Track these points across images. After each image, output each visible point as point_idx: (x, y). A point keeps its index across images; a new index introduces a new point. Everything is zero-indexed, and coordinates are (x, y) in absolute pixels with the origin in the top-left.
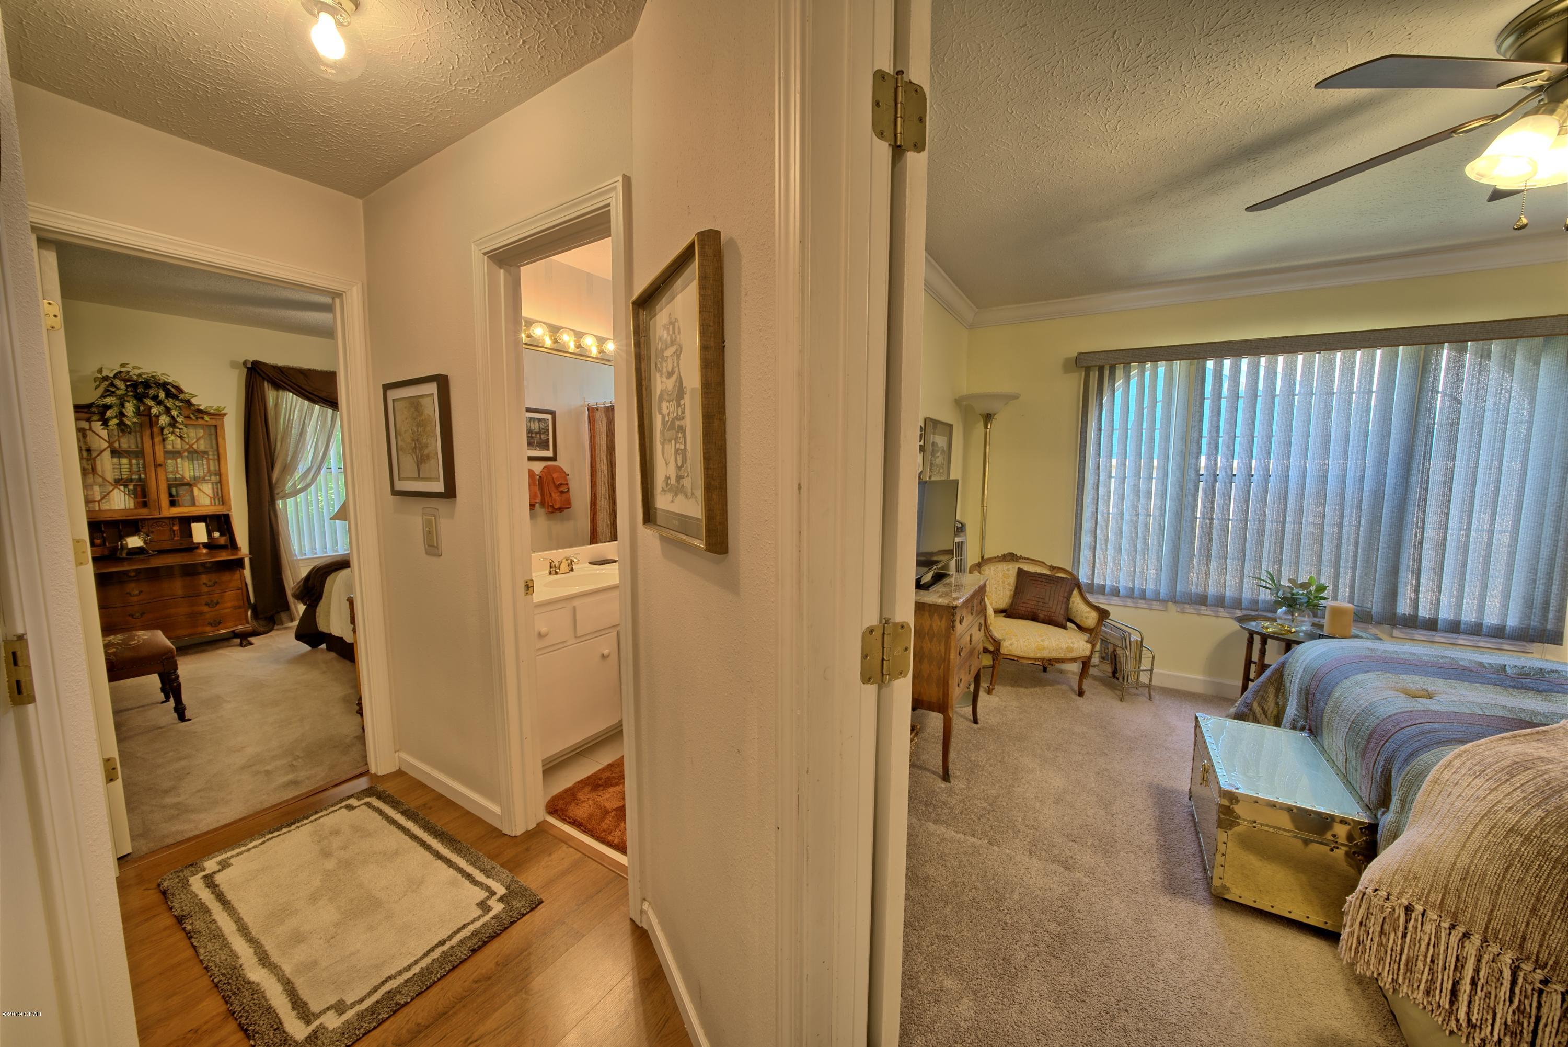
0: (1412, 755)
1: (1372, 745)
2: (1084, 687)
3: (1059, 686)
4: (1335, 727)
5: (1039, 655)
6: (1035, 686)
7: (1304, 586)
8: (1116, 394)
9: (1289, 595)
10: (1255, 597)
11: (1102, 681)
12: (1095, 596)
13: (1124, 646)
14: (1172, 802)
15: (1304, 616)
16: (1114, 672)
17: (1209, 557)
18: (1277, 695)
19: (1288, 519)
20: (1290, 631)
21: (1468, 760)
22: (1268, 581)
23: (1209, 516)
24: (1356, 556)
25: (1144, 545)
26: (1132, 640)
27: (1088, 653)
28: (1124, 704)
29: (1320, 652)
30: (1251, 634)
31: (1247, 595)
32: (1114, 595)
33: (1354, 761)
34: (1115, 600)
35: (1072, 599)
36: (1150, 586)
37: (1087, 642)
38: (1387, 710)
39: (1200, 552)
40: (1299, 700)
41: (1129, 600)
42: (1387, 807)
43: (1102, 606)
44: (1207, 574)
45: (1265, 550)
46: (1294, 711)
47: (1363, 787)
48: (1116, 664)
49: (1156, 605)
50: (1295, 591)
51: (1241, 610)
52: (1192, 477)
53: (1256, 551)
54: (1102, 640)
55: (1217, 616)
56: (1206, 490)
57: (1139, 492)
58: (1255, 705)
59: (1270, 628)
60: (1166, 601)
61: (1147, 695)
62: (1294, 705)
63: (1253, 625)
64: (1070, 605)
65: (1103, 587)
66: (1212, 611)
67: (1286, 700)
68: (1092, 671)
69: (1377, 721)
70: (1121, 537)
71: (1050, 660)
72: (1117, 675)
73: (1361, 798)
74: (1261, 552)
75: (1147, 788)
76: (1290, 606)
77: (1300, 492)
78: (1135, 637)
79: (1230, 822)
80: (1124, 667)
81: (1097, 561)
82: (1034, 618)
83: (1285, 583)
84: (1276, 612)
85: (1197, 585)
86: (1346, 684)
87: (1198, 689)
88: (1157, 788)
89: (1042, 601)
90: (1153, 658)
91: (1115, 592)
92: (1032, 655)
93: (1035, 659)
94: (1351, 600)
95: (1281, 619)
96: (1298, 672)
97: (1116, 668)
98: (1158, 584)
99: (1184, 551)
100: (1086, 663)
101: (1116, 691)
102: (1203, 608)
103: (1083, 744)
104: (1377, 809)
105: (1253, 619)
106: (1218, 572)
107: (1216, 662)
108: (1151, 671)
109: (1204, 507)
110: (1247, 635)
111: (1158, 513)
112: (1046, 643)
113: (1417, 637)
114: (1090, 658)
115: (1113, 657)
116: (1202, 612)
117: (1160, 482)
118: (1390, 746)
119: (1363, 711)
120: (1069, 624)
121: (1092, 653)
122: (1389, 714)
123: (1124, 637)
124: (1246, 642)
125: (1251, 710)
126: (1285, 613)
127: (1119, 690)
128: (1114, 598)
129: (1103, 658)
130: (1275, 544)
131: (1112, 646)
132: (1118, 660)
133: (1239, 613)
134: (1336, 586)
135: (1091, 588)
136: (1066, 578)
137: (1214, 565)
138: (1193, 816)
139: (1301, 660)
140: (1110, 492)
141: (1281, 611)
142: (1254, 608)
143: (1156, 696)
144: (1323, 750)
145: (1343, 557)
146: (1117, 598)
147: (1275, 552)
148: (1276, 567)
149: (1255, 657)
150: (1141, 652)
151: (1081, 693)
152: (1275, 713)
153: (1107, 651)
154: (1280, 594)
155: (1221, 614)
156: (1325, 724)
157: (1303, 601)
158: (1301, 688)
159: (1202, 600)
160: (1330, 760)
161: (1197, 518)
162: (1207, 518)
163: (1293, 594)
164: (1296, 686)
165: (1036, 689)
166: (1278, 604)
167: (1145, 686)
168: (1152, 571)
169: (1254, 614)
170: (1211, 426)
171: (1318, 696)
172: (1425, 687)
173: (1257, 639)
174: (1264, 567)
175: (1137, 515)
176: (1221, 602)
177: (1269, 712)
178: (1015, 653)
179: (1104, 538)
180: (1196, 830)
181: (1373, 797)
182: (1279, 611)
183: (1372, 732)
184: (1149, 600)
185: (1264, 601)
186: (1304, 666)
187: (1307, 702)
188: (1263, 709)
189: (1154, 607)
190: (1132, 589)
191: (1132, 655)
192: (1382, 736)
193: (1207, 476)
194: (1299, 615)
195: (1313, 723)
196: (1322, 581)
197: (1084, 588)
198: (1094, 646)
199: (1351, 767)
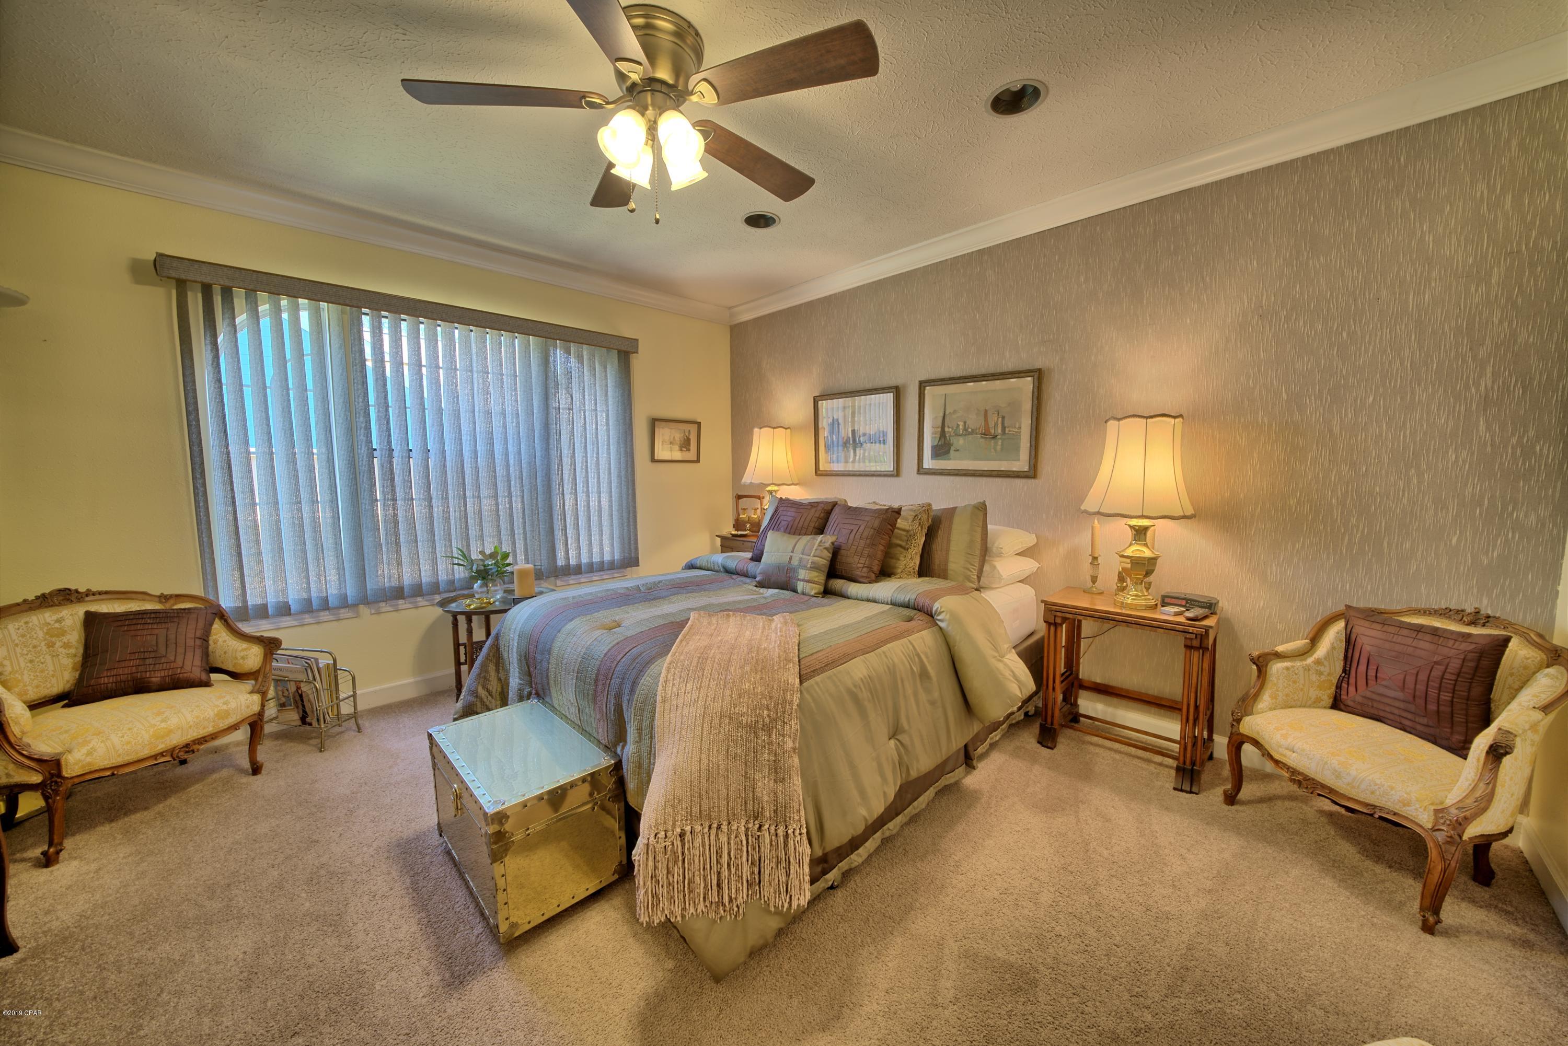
0: (635, 683)
1: (600, 687)
2: (261, 757)
3: (215, 776)
4: (562, 683)
5: (161, 747)
6: (166, 797)
7: (493, 555)
8: (239, 336)
9: (482, 568)
10: (451, 577)
11: (284, 736)
12: (253, 622)
13: (311, 678)
14: (420, 853)
15: (497, 586)
16: (304, 720)
17: (398, 544)
18: (497, 671)
19: (468, 493)
20: (490, 603)
21: (675, 670)
22: (460, 557)
23: (389, 496)
24: (524, 522)
25: (315, 539)
26: (321, 666)
27: (256, 708)
28: (326, 754)
29: (528, 614)
30: (455, 615)
31: (443, 577)
32: (283, 615)
33: (587, 709)
34: (287, 621)
35: (212, 639)
36: (333, 591)
37: (252, 692)
38: (602, 649)
39: (387, 540)
40: (520, 667)
41: (307, 616)
42: (625, 741)
43: (266, 634)
44: (399, 564)
45: (453, 527)
46: (517, 681)
47: (600, 730)
48: (303, 706)
49: (344, 613)
50: (486, 562)
51: (440, 594)
52: (363, 451)
53: (444, 529)
54: (276, 681)
55: (417, 607)
56: (382, 466)
57: (296, 470)
58: (480, 690)
59: (472, 605)
60: (355, 605)
61: (355, 727)
62: (517, 674)
63: (453, 607)
64: (211, 648)
65: (265, 607)
66: (410, 603)
67: (507, 672)
68: (268, 728)
69: (598, 663)
70: (279, 534)
71: (187, 745)
72: (308, 720)
73: (599, 741)
74: (449, 529)
75: (386, 855)
76: (483, 578)
77: (474, 465)
78: (325, 661)
79: (504, 848)
80: (316, 705)
81: (246, 573)
82: (140, 687)
83: (475, 556)
84: (473, 588)
85: (390, 578)
86: (561, 637)
87: (410, 694)
88: (399, 845)
89: (152, 655)
90: (354, 679)
91: (284, 610)
92: (146, 752)
93: (155, 757)
94: (527, 562)
95: (477, 593)
96: (513, 640)
97: (304, 711)
98: (343, 586)
99: (368, 541)
100: (255, 725)
101: (312, 742)
102: (401, 602)
103: (275, 847)
104: (615, 746)
105: (453, 600)
106: (410, 558)
107: (424, 659)
108: (354, 696)
109: (383, 486)
110: (450, 618)
111: (328, 498)
112: (174, 721)
113: (571, 582)
114: (261, 714)
115: (298, 698)
116: (400, 607)
117: (324, 457)
118: (615, 683)
119: (583, 657)
120: (214, 676)
121: (263, 706)
122: (604, 652)
123: (309, 666)
124: (451, 626)
125: (477, 697)
126: (481, 587)
127: (315, 738)
128: (284, 619)
129: (283, 705)
130: (460, 520)
131: (293, 684)
132: (305, 699)
133: (438, 598)
134: (514, 552)
135: (244, 613)
136: (195, 608)
137: (404, 550)
138: (449, 853)
139: (513, 627)
140: (250, 471)
141: (477, 585)
142: (452, 589)
143: (365, 723)
144: (553, 709)
145: (515, 524)
146: (288, 618)
147: (461, 528)
148: (464, 543)
149: (463, 638)
150: (336, 677)
151: (256, 769)
152: (499, 689)
153: (286, 693)
154: (475, 568)
155: (421, 604)
156: (552, 683)
157: (494, 571)
158: (521, 656)
159: (398, 593)
160: (564, 717)
161: (377, 500)
162: (388, 499)
163: (485, 566)
164: (515, 655)
165: (168, 802)
166: (473, 579)
167: (350, 717)
168: (332, 576)
169: (452, 595)
170: (377, 392)
171: (539, 657)
172: (613, 618)
173: (462, 619)
174: (454, 544)
175: (300, 503)
176: (418, 591)
177: (494, 692)
178: (106, 763)
179: (253, 538)
180: (459, 870)
181: (611, 737)
182: (475, 586)
183: (597, 675)
184: (334, 608)
185: (460, 580)
186: (518, 632)
187: (528, 668)
188: (488, 691)
189: (342, 616)
190: (309, 601)
191: (325, 687)
192: (606, 676)
193: (381, 450)
194: (492, 586)
195: (540, 686)
196: (504, 550)
197: (231, 617)
198: (264, 694)
199: (584, 715)
